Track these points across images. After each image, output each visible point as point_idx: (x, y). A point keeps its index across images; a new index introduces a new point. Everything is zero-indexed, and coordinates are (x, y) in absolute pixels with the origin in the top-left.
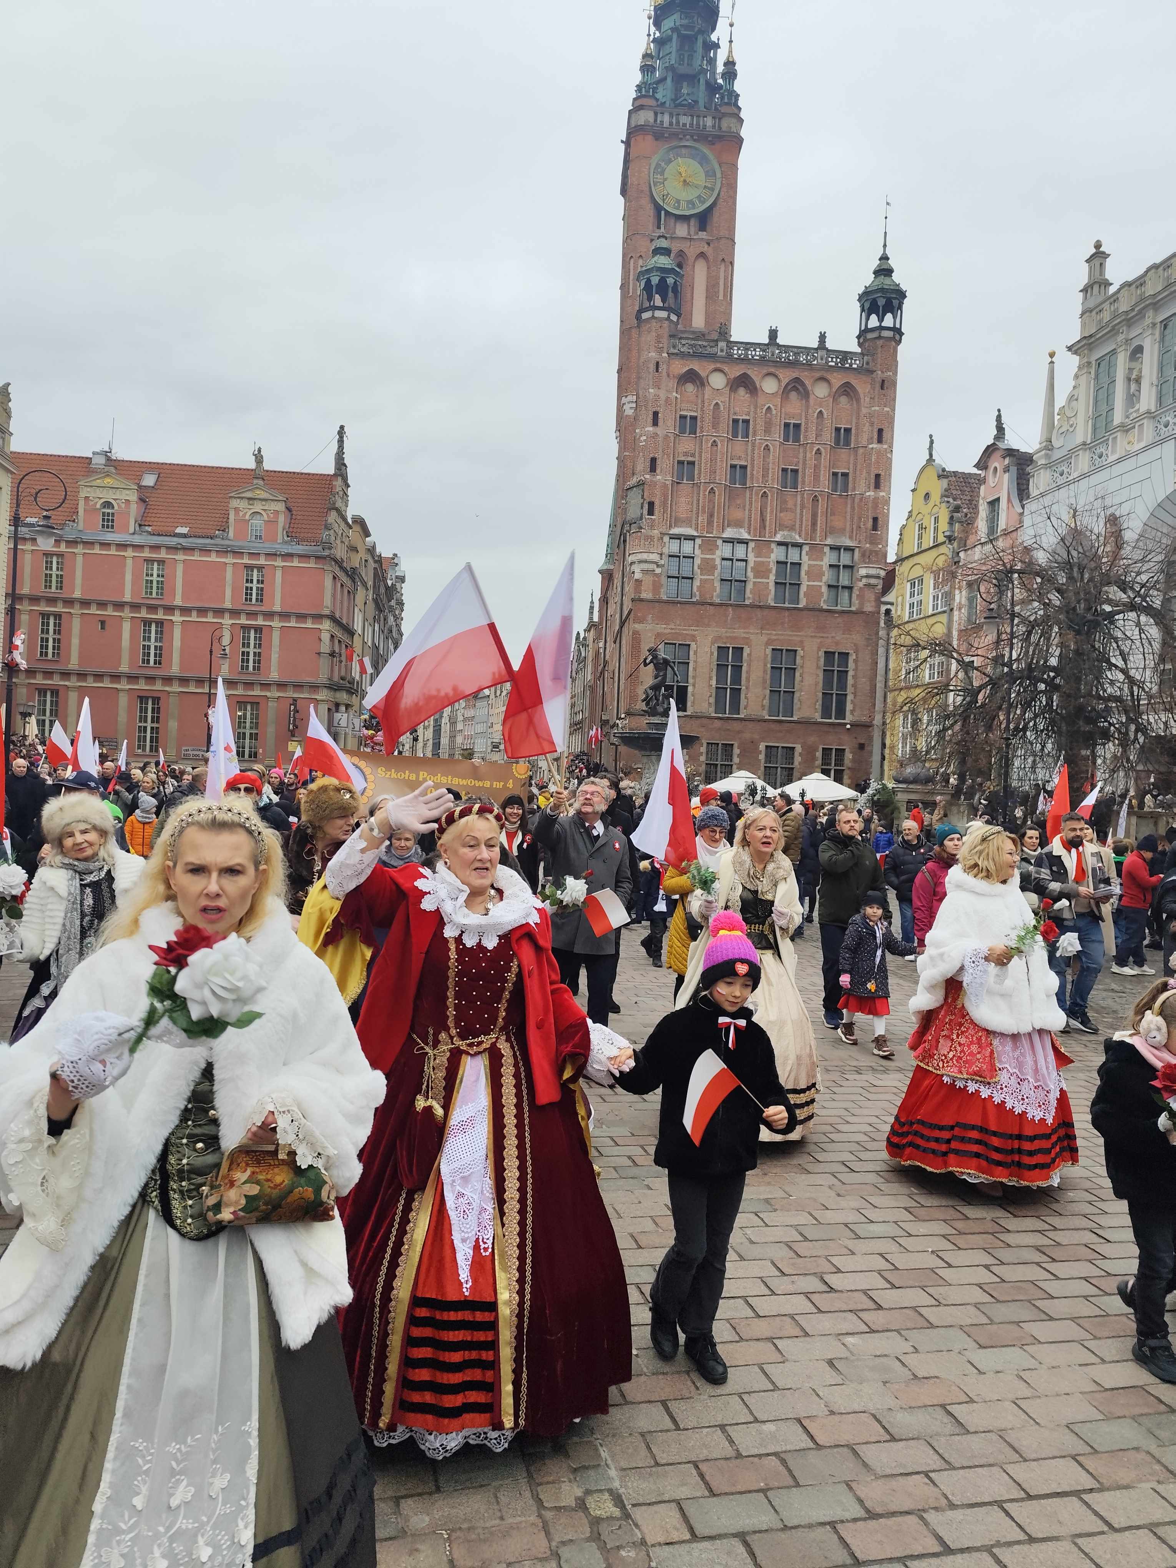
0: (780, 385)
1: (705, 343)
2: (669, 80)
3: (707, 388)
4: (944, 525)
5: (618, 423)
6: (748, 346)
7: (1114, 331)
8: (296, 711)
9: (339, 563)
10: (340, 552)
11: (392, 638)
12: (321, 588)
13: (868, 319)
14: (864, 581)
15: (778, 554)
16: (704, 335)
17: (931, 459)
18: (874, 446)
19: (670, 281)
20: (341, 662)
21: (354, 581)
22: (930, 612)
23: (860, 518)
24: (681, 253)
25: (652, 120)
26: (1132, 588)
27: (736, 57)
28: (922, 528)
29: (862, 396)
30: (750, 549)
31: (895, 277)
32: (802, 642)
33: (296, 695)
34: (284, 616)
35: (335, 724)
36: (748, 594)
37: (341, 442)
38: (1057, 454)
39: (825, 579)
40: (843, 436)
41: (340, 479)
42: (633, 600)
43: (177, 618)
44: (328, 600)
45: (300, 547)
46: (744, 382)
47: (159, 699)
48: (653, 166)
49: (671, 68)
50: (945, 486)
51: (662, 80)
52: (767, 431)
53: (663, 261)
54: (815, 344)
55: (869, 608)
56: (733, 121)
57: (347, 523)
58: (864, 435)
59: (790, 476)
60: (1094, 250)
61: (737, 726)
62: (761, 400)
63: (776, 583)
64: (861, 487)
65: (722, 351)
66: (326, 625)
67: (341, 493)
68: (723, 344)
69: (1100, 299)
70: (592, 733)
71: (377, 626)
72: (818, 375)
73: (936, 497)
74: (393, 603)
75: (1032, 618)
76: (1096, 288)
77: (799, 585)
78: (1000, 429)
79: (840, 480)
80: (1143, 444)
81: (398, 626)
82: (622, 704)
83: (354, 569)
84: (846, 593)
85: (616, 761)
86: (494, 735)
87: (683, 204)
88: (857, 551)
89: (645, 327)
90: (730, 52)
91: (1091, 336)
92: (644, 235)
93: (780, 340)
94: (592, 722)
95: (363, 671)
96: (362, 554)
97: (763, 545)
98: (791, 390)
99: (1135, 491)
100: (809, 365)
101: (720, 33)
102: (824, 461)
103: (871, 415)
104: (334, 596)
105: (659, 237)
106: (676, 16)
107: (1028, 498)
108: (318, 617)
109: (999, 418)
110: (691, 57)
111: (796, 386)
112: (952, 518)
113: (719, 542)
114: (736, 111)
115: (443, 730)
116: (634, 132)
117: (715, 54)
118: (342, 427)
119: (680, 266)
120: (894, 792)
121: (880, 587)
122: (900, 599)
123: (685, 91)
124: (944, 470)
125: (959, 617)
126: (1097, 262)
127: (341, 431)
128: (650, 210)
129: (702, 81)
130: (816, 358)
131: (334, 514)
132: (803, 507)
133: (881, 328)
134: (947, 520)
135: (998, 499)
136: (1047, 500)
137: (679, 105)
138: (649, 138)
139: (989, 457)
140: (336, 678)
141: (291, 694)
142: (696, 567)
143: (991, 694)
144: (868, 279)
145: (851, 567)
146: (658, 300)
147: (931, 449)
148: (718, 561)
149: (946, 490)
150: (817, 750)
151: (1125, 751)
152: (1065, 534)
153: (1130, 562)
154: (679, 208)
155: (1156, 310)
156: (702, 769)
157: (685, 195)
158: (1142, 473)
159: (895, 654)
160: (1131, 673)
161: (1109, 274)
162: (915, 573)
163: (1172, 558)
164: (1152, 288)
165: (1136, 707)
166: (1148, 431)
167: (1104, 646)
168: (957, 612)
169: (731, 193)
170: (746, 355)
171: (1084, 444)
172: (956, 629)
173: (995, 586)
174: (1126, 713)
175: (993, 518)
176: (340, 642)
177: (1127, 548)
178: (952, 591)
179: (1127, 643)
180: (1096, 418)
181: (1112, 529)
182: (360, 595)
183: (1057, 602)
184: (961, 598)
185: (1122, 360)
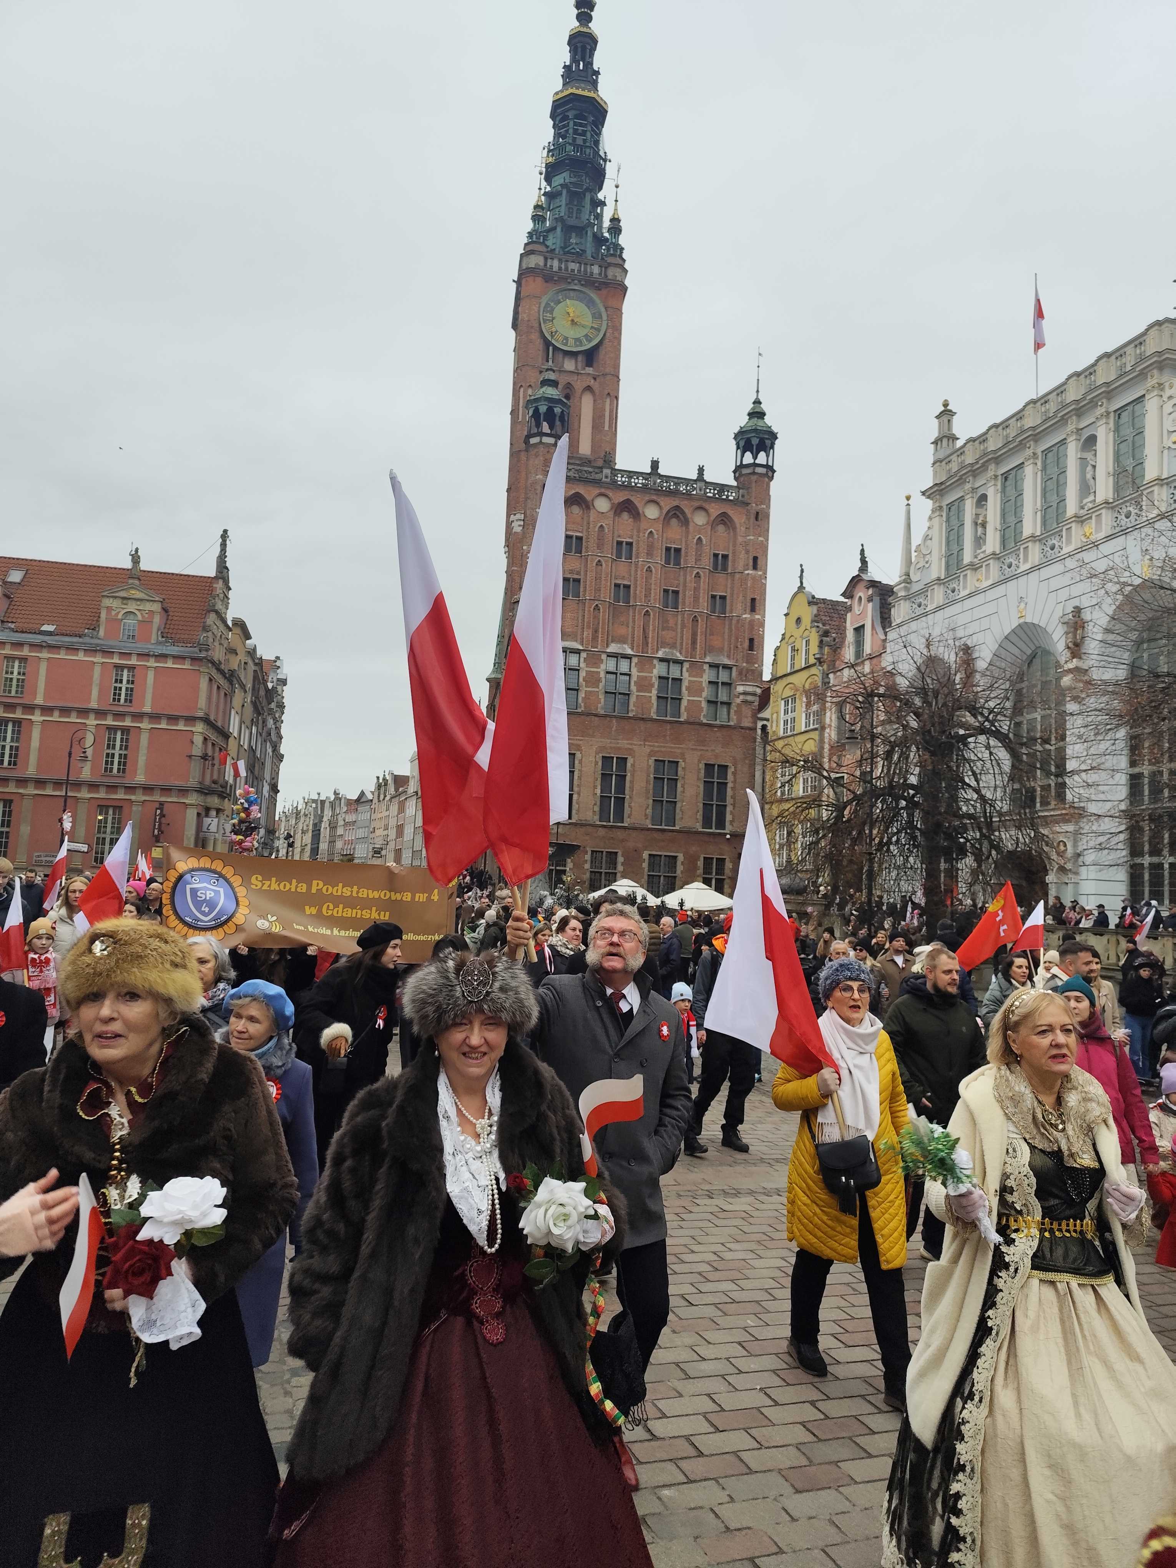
0: (661, 512)
1: (590, 469)
2: (559, 229)
3: (592, 511)
4: (814, 648)
5: (507, 540)
6: (631, 474)
7: (961, 481)
8: (162, 815)
9: (216, 665)
10: (218, 654)
11: (271, 741)
12: (196, 689)
13: (742, 456)
14: (742, 697)
15: (659, 669)
16: (590, 462)
17: (801, 587)
18: (750, 572)
19: (557, 410)
20: (213, 765)
21: (231, 683)
22: (803, 729)
23: (737, 639)
24: (569, 386)
25: (542, 263)
26: (981, 714)
27: (621, 215)
28: (793, 649)
29: (738, 525)
30: (633, 664)
31: (768, 420)
32: (683, 755)
33: (163, 799)
34: (155, 717)
35: (205, 829)
36: (631, 707)
37: (224, 545)
38: (915, 588)
39: (704, 694)
40: (721, 562)
41: (221, 582)
43: (37, 717)
44: (202, 702)
45: (176, 648)
46: (626, 507)
47: (11, 801)
48: (543, 305)
49: (560, 219)
50: (815, 612)
51: (552, 229)
52: (649, 554)
53: (550, 392)
54: (694, 476)
55: (747, 723)
56: (617, 271)
57: (227, 626)
58: (741, 561)
59: (671, 597)
60: (943, 409)
61: (620, 834)
62: (643, 525)
63: (658, 697)
64: (738, 609)
65: (606, 477)
66: (199, 727)
67: (222, 596)
68: (607, 471)
69: (949, 452)
71: (254, 729)
72: (697, 504)
73: (807, 621)
74: (273, 705)
75: (892, 739)
76: (945, 441)
77: (680, 699)
78: (864, 562)
79: (719, 602)
80: (990, 582)
81: (278, 729)
83: (232, 673)
84: (725, 709)
86: (376, 841)
87: (571, 341)
88: (734, 669)
89: (533, 452)
90: (616, 210)
91: (942, 483)
92: (533, 367)
93: (662, 471)
95: (237, 774)
96: (242, 657)
97: (646, 661)
98: (672, 517)
99: (986, 623)
100: (688, 494)
101: (606, 193)
102: (703, 585)
103: (746, 544)
104: (209, 698)
105: (547, 370)
106: (566, 175)
107: (890, 626)
108: (191, 720)
109: (862, 551)
110: (579, 211)
111: (676, 514)
112: (821, 642)
113: (604, 657)
114: (621, 262)
115: (322, 835)
116: (524, 274)
117: (602, 210)
118: (225, 531)
119: (567, 397)
121: (756, 704)
122: (775, 716)
123: (573, 241)
124: (813, 597)
125: (831, 734)
126: (945, 419)
127: (225, 535)
128: (539, 343)
129: (589, 233)
130: (695, 489)
131: (213, 616)
132: (683, 626)
133: (755, 465)
134: (817, 643)
135: (863, 626)
136: (903, 630)
137: (567, 253)
138: (539, 280)
139: (854, 587)
140: (208, 781)
141: (157, 797)
142: (581, 679)
143: (856, 811)
144: (743, 420)
145: (729, 684)
146: (546, 428)
147: (801, 577)
148: (602, 675)
149: (816, 616)
150: (698, 859)
151: (979, 866)
152: (920, 661)
153: (979, 689)
154: (566, 344)
155: (997, 464)
156: (587, 876)
157: (573, 333)
158: (990, 608)
159: (772, 768)
160: (983, 792)
161: (956, 430)
162: (788, 693)
163: (1018, 686)
164: (992, 445)
165: (989, 824)
166: (994, 571)
167: (958, 767)
168: (827, 730)
169: (616, 334)
170: (630, 482)
171: (939, 579)
172: (827, 746)
173: (857, 708)
174: (980, 830)
175: (859, 643)
176: (213, 745)
177: (978, 676)
178: (823, 709)
179: (979, 764)
180: (949, 556)
181: (965, 657)
182: (238, 698)
183: (914, 724)
184: (831, 717)
185: (969, 506)
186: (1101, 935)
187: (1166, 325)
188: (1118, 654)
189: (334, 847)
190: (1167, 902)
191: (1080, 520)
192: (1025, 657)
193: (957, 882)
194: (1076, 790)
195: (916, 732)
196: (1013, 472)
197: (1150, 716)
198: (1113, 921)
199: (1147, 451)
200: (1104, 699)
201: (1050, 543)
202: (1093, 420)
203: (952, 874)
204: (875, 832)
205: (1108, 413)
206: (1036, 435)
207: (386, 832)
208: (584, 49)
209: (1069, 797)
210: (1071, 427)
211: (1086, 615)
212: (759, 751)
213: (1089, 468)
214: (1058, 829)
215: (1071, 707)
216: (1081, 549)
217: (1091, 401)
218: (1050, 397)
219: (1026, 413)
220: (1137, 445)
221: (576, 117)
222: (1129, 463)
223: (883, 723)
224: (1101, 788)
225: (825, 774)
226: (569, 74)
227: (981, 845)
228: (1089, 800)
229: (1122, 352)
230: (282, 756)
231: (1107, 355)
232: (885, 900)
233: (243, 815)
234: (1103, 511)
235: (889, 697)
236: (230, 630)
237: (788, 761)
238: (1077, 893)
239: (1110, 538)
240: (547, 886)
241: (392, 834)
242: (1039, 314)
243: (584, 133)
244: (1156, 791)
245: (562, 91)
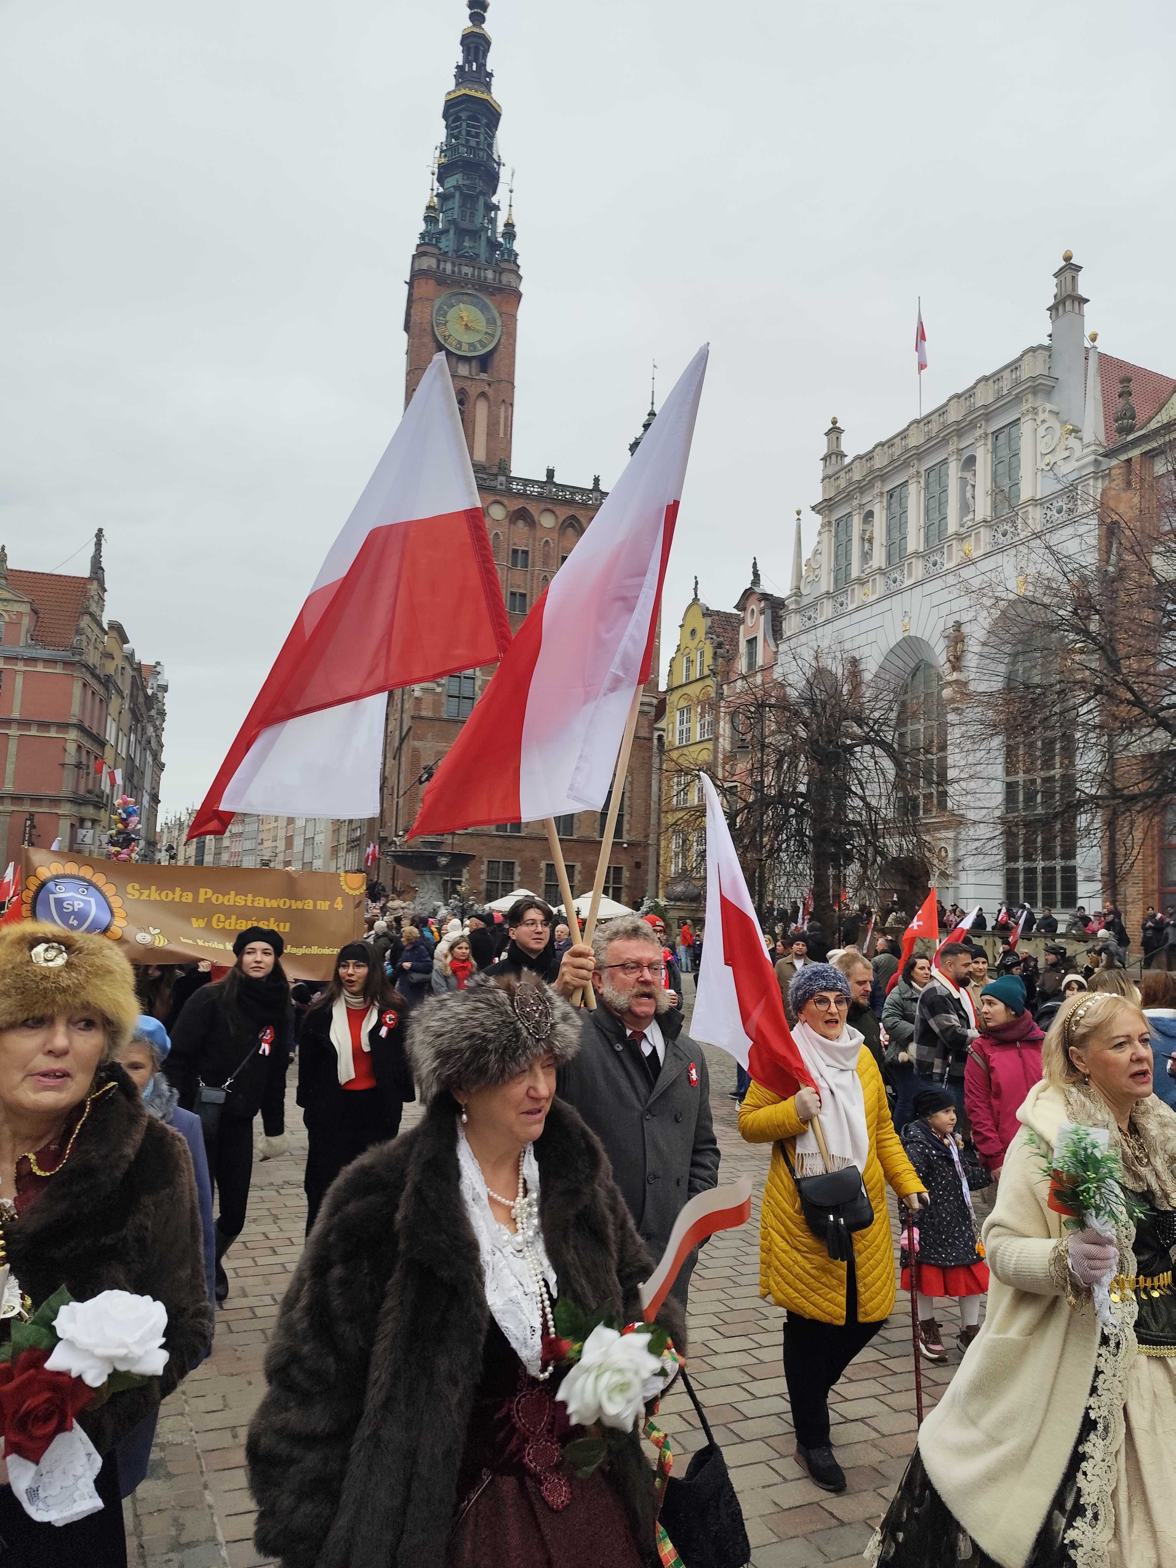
0: (557, 521)
1: (485, 476)
2: (452, 232)
3: (487, 519)
4: (708, 660)
6: (526, 482)
7: (849, 497)
8: (31, 828)
9: (91, 670)
10: (92, 658)
11: (151, 750)
12: (69, 695)
16: (485, 469)
17: (696, 599)
20: (88, 774)
21: (107, 689)
22: (698, 739)
24: (463, 392)
25: (434, 266)
26: (867, 724)
27: (515, 220)
28: (688, 661)
33: (33, 809)
34: (24, 724)
35: (79, 841)
37: (98, 545)
38: (805, 601)
41: (95, 583)
42: (413, 718)
44: (76, 709)
45: (46, 651)
46: (521, 515)
48: (436, 308)
49: (452, 222)
50: (709, 624)
51: (445, 232)
52: (545, 563)
54: (590, 486)
55: (643, 732)
56: (512, 277)
57: (103, 629)
60: (832, 426)
61: (517, 844)
62: (539, 533)
66: (73, 734)
67: (96, 598)
69: (837, 468)
70: (370, 850)
71: (132, 737)
73: (701, 633)
74: (153, 712)
75: (782, 748)
76: (834, 457)
78: (756, 575)
80: (876, 597)
81: (159, 737)
82: (400, 821)
83: (108, 677)
85: (393, 879)
86: (264, 852)
87: (465, 347)
90: (510, 215)
91: (830, 499)
93: (557, 480)
94: (370, 839)
95: (114, 783)
96: (119, 661)
98: (568, 526)
99: (871, 637)
100: (583, 505)
101: (500, 197)
104: (83, 704)
106: (459, 176)
107: (781, 638)
108: (64, 726)
109: (755, 564)
110: (473, 215)
111: (571, 524)
112: (715, 653)
115: (207, 847)
116: (416, 277)
117: (496, 215)
118: (100, 530)
120: (666, 910)
121: (653, 714)
122: (671, 726)
123: (466, 244)
124: (708, 609)
125: (725, 743)
126: (834, 436)
127: (99, 534)
128: (433, 348)
129: (483, 238)
130: (591, 499)
131: (86, 619)
134: (711, 655)
135: (755, 638)
136: (793, 643)
137: (460, 256)
138: (432, 282)
139: (747, 599)
140: (82, 791)
141: (27, 807)
142: (477, 688)
143: (747, 819)
144: (637, 431)
147: (696, 589)
149: (710, 628)
150: (595, 868)
151: (865, 872)
152: (809, 673)
153: (865, 700)
154: (460, 349)
155: (883, 481)
156: (483, 887)
157: (467, 338)
158: (876, 622)
159: (666, 777)
160: (868, 799)
161: (844, 448)
162: (683, 703)
163: (901, 698)
164: (879, 462)
165: (874, 831)
166: (880, 586)
167: (845, 775)
168: (721, 740)
169: (511, 341)
170: (525, 491)
171: (828, 593)
172: (721, 756)
173: (749, 718)
174: (866, 837)
175: (752, 655)
176: (88, 752)
177: (864, 687)
178: (717, 721)
179: (864, 773)
180: (837, 571)
181: (852, 669)
182: (115, 704)
183: (803, 734)
184: (724, 727)
185: (857, 522)
186: (980, 937)
187: (1040, 351)
188: (992, 666)
189: (219, 859)
190: (1040, 904)
191: (961, 537)
192: (908, 670)
193: (845, 887)
194: (957, 798)
195: (804, 741)
196: (898, 490)
197: (1021, 725)
198: (990, 923)
199: (1022, 473)
200: (980, 709)
201: (932, 559)
202: (973, 441)
203: (840, 881)
204: (765, 839)
205: (987, 435)
206: (920, 454)
207: (274, 844)
208: (477, 49)
209: (950, 804)
210: (952, 447)
211: (965, 629)
212: (656, 760)
213: (969, 487)
214: (938, 835)
215: (951, 717)
216: (961, 565)
217: (971, 422)
218: (932, 417)
219: (910, 432)
220: (1013, 466)
221: (469, 118)
222: (1005, 484)
223: (773, 733)
224: (978, 795)
225: (719, 783)
226: (461, 74)
227: (866, 851)
228: (968, 808)
229: (998, 376)
230: (163, 765)
231: (986, 379)
232: (776, 907)
233: (120, 826)
234: (982, 530)
235: (779, 707)
236: (106, 633)
237: (681, 770)
238: (957, 898)
239: (987, 555)
240: (441, 896)
241: (281, 845)
242: (921, 336)
243: (477, 135)
244: (1030, 798)
245: (454, 91)
